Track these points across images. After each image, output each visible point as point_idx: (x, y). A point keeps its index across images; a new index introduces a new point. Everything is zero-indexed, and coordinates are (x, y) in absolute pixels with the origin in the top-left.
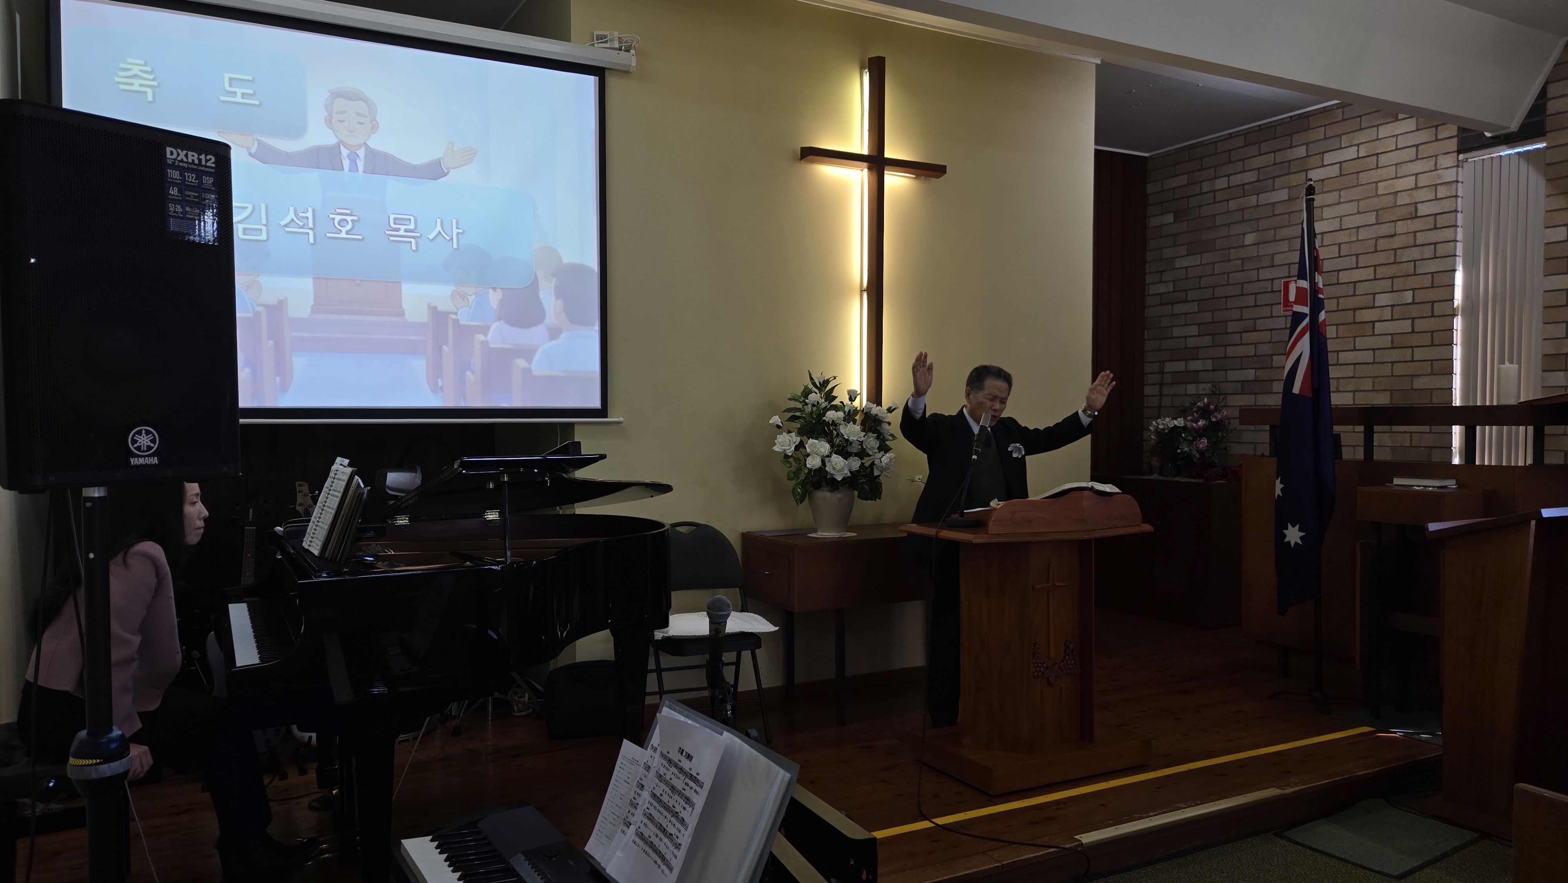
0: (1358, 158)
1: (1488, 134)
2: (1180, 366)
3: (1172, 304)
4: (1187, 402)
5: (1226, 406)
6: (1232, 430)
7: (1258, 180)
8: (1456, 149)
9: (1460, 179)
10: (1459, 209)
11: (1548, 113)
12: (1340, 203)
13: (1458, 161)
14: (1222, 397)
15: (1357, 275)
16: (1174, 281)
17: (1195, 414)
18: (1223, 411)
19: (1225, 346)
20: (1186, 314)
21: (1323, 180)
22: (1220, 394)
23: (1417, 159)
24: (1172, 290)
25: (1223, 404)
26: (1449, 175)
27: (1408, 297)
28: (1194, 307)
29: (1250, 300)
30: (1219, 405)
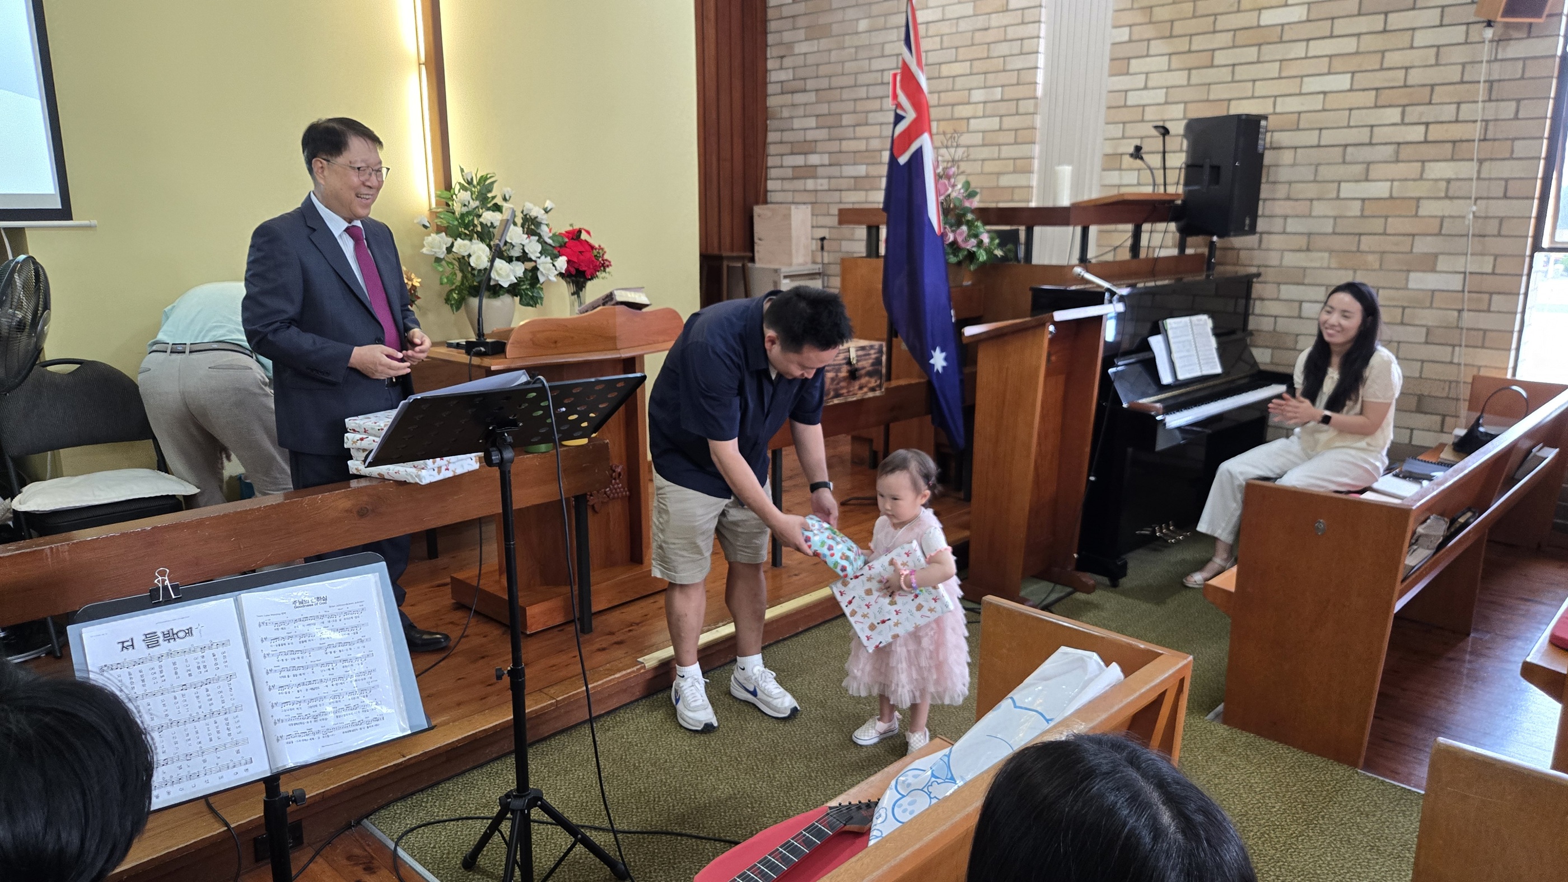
2: (799, 160)
3: (793, 93)
14: (837, 193)
15: (956, 69)
16: (794, 68)
19: (840, 140)
20: (805, 104)
24: (791, 77)
27: (998, 93)
28: (812, 97)
29: (862, 92)
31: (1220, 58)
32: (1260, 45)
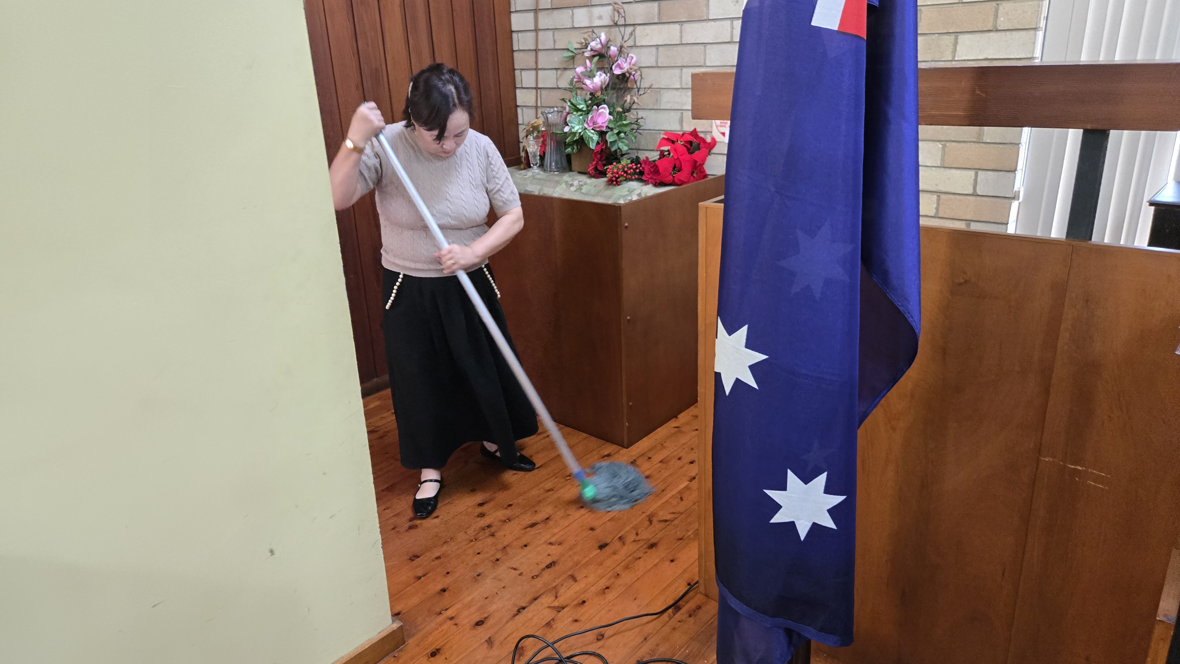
4: (574, 42)
5: (635, 46)
6: (645, 88)
14: (629, 30)
17: (588, 61)
18: (630, 55)
22: (625, 25)
25: (630, 43)
30: (625, 45)
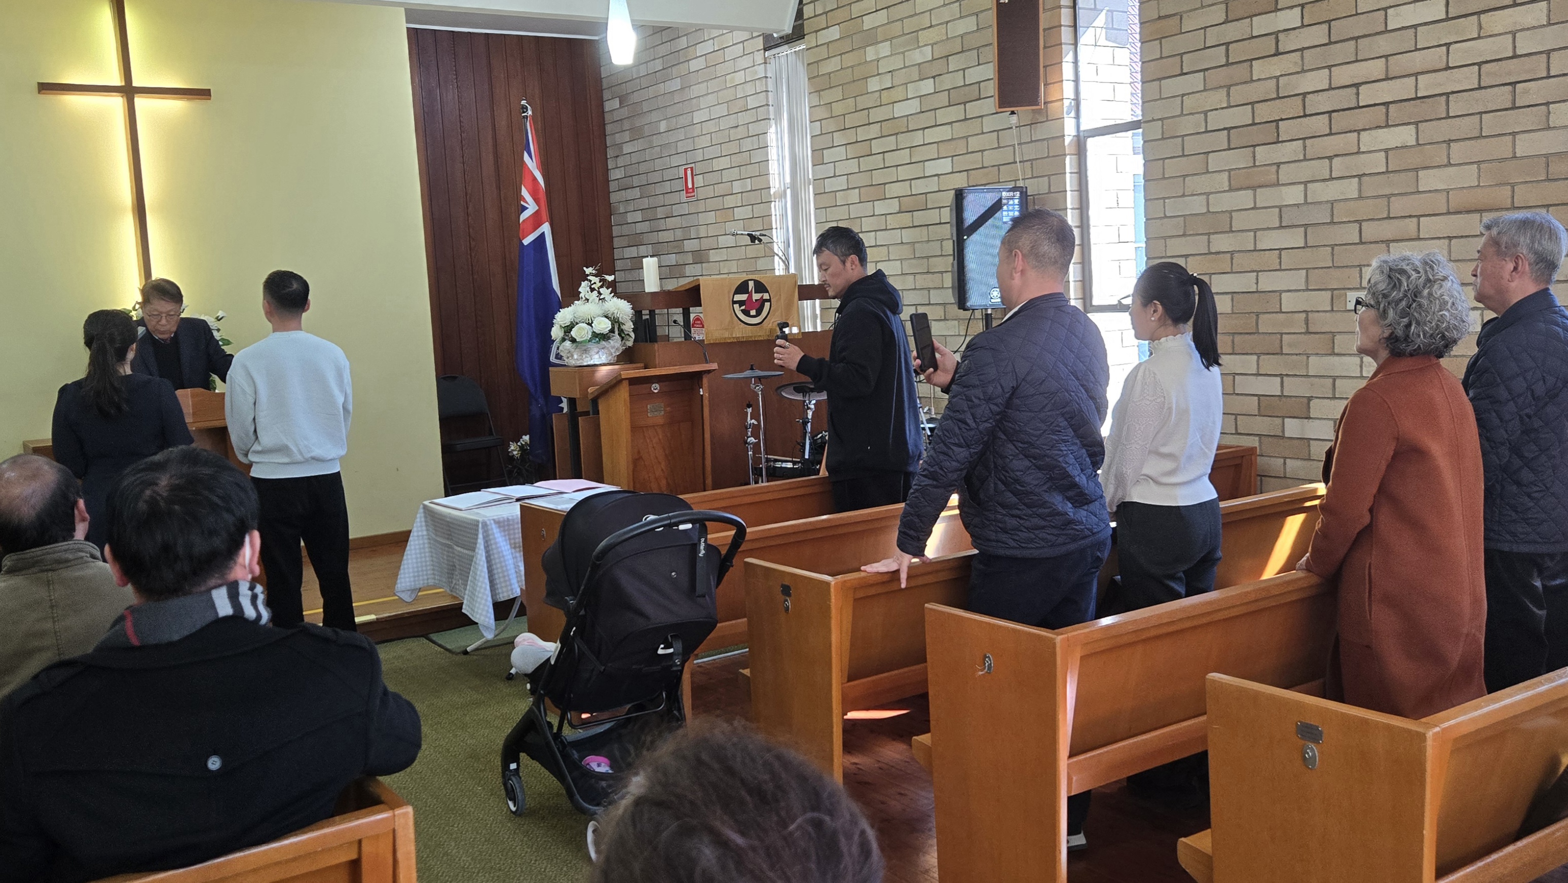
0: (714, 51)
1: (775, 35)
3: (625, 189)
7: (664, 69)
8: (762, 47)
9: (769, 75)
10: (770, 103)
11: (805, 18)
12: (708, 94)
13: (765, 59)
15: (724, 163)
16: (624, 166)
20: (634, 199)
21: (698, 71)
23: (744, 55)
24: (624, 175)
26: (760, 71)
27: (748, 184)
28: (638, 193)
29: (667, 187)
31: (876, 147)
32: (897, 134)
